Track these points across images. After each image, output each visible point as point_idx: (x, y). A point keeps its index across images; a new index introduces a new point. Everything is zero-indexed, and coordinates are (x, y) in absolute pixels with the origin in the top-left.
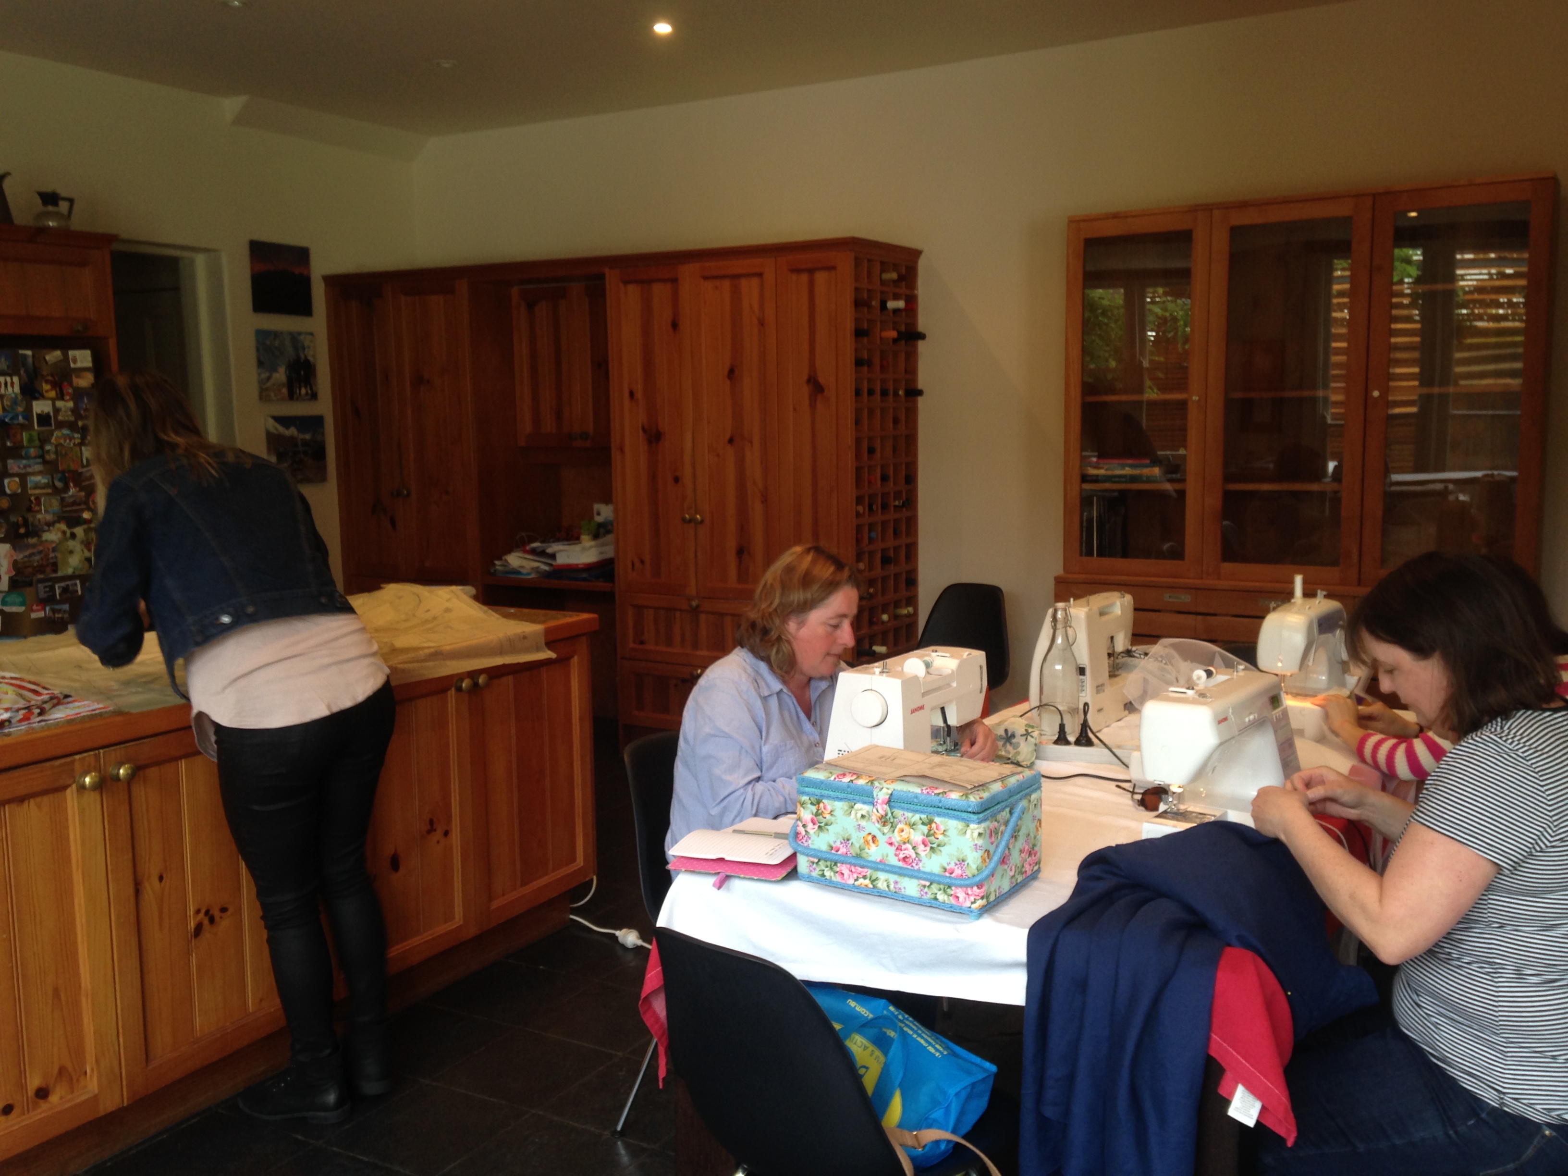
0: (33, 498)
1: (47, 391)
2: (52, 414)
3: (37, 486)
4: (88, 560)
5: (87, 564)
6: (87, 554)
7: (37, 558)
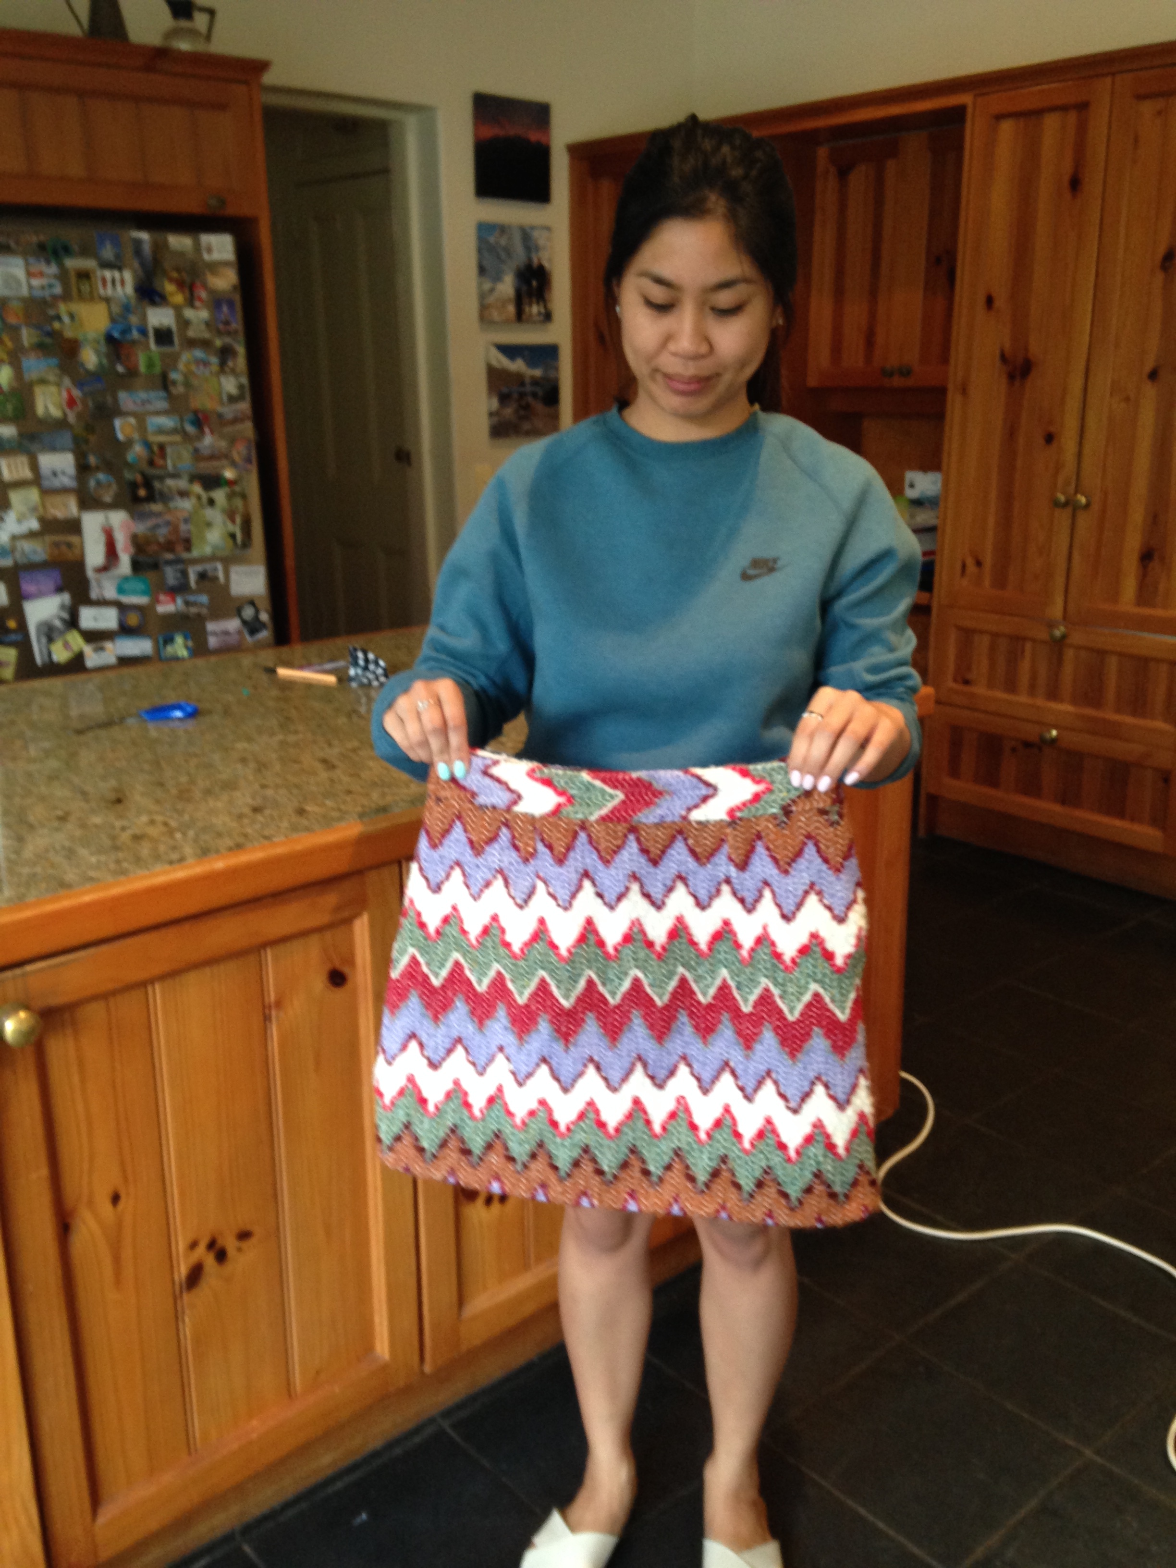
0: (155, 448)
1: (170, 294)
2: (175, 328)
3: (161, 431)
4: (233, 536)
5: (230, 542)
6: (231, 527)
7: (164, 531)
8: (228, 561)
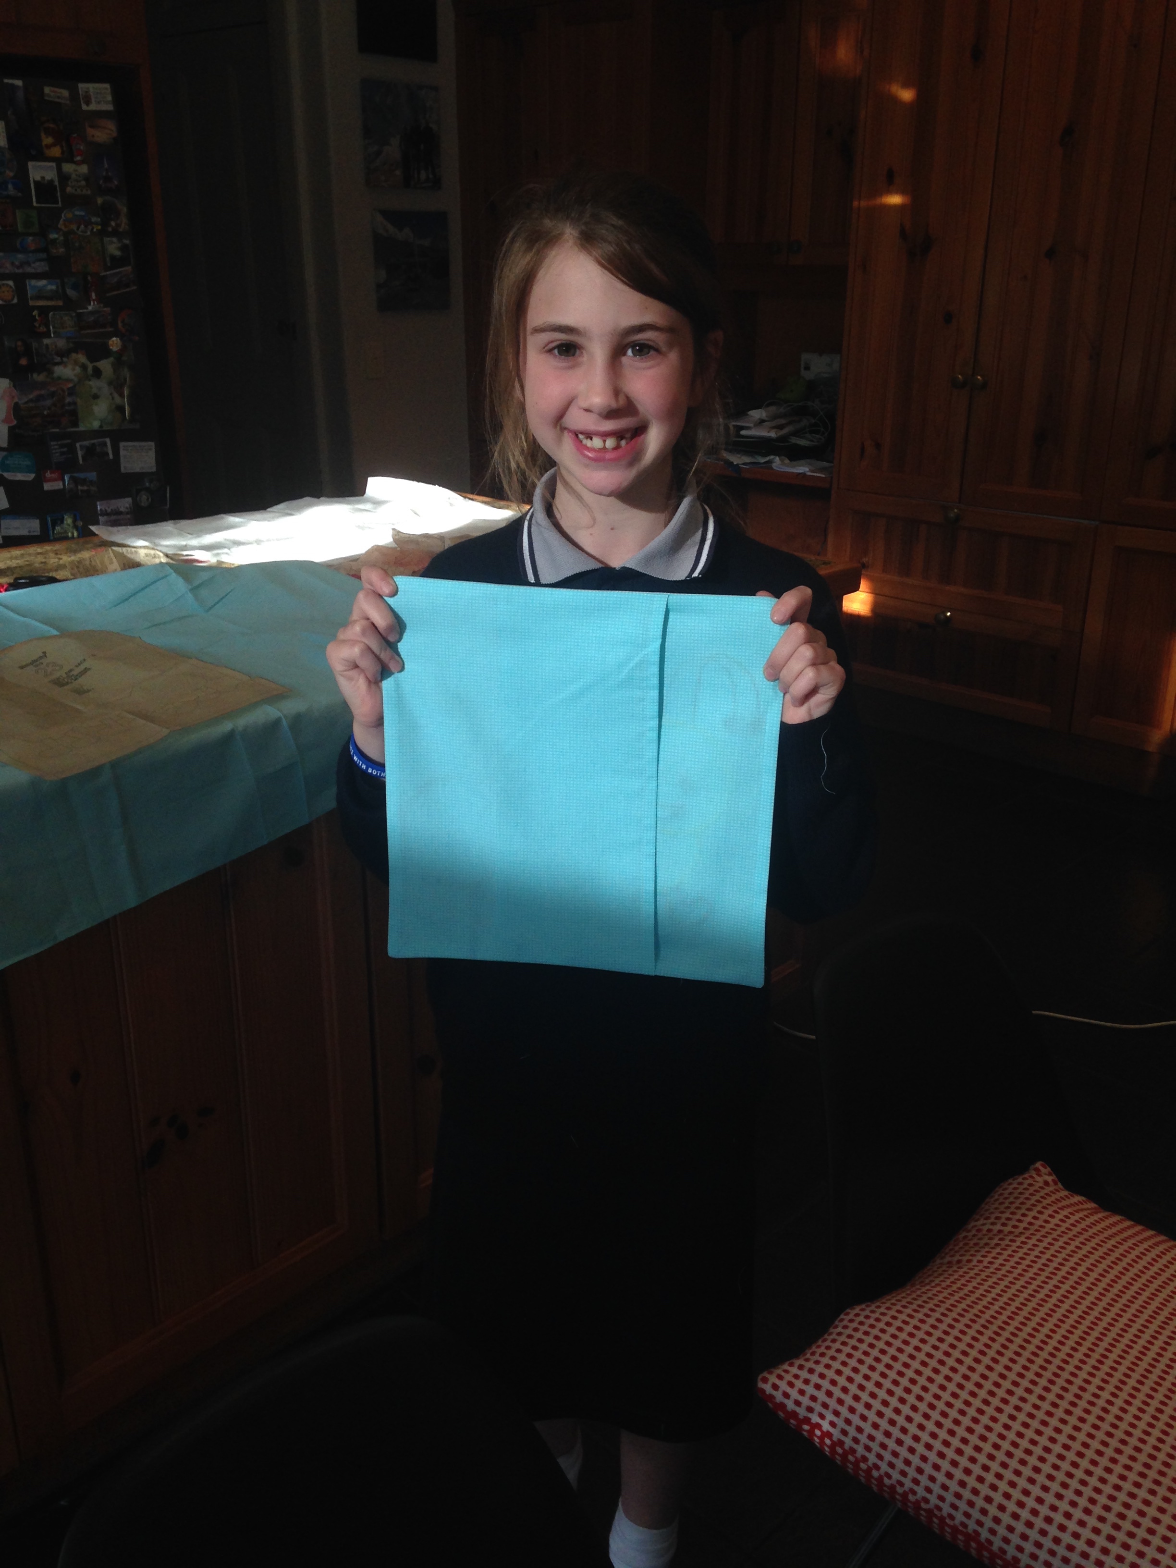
0: (35, 313)
1: (49, 147)
2: (57, 183)
3: (41, 295)
4: (121, 409)
5: (118, 415)
6: (118, 400)
7: (48, 402)
8: (118, 436)
